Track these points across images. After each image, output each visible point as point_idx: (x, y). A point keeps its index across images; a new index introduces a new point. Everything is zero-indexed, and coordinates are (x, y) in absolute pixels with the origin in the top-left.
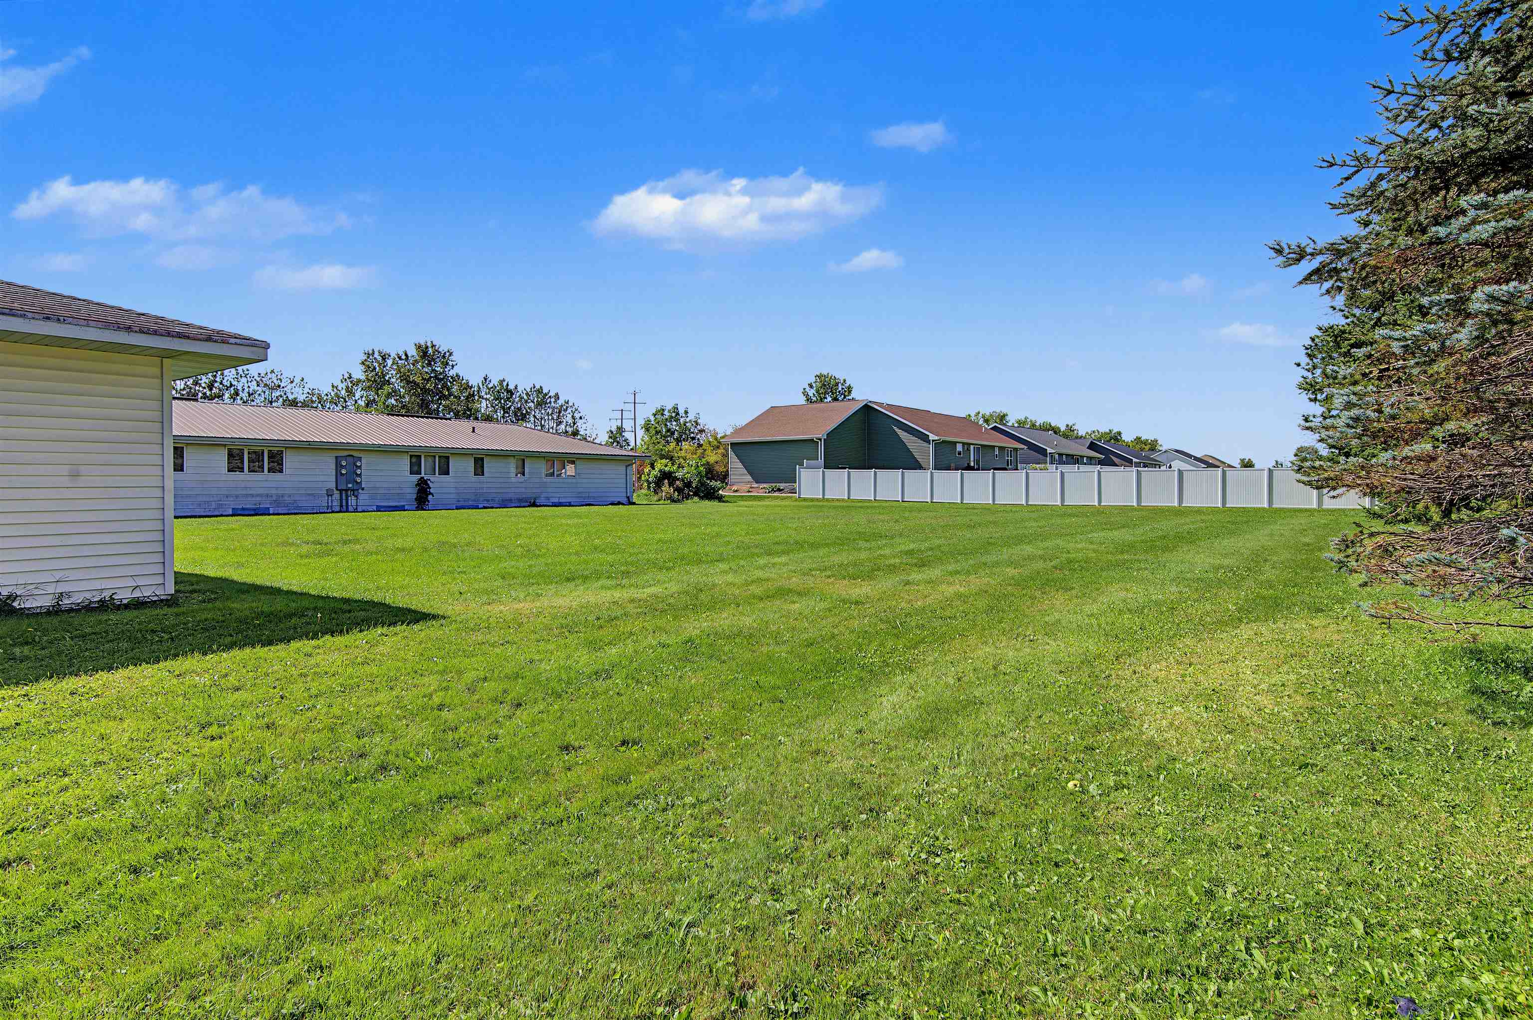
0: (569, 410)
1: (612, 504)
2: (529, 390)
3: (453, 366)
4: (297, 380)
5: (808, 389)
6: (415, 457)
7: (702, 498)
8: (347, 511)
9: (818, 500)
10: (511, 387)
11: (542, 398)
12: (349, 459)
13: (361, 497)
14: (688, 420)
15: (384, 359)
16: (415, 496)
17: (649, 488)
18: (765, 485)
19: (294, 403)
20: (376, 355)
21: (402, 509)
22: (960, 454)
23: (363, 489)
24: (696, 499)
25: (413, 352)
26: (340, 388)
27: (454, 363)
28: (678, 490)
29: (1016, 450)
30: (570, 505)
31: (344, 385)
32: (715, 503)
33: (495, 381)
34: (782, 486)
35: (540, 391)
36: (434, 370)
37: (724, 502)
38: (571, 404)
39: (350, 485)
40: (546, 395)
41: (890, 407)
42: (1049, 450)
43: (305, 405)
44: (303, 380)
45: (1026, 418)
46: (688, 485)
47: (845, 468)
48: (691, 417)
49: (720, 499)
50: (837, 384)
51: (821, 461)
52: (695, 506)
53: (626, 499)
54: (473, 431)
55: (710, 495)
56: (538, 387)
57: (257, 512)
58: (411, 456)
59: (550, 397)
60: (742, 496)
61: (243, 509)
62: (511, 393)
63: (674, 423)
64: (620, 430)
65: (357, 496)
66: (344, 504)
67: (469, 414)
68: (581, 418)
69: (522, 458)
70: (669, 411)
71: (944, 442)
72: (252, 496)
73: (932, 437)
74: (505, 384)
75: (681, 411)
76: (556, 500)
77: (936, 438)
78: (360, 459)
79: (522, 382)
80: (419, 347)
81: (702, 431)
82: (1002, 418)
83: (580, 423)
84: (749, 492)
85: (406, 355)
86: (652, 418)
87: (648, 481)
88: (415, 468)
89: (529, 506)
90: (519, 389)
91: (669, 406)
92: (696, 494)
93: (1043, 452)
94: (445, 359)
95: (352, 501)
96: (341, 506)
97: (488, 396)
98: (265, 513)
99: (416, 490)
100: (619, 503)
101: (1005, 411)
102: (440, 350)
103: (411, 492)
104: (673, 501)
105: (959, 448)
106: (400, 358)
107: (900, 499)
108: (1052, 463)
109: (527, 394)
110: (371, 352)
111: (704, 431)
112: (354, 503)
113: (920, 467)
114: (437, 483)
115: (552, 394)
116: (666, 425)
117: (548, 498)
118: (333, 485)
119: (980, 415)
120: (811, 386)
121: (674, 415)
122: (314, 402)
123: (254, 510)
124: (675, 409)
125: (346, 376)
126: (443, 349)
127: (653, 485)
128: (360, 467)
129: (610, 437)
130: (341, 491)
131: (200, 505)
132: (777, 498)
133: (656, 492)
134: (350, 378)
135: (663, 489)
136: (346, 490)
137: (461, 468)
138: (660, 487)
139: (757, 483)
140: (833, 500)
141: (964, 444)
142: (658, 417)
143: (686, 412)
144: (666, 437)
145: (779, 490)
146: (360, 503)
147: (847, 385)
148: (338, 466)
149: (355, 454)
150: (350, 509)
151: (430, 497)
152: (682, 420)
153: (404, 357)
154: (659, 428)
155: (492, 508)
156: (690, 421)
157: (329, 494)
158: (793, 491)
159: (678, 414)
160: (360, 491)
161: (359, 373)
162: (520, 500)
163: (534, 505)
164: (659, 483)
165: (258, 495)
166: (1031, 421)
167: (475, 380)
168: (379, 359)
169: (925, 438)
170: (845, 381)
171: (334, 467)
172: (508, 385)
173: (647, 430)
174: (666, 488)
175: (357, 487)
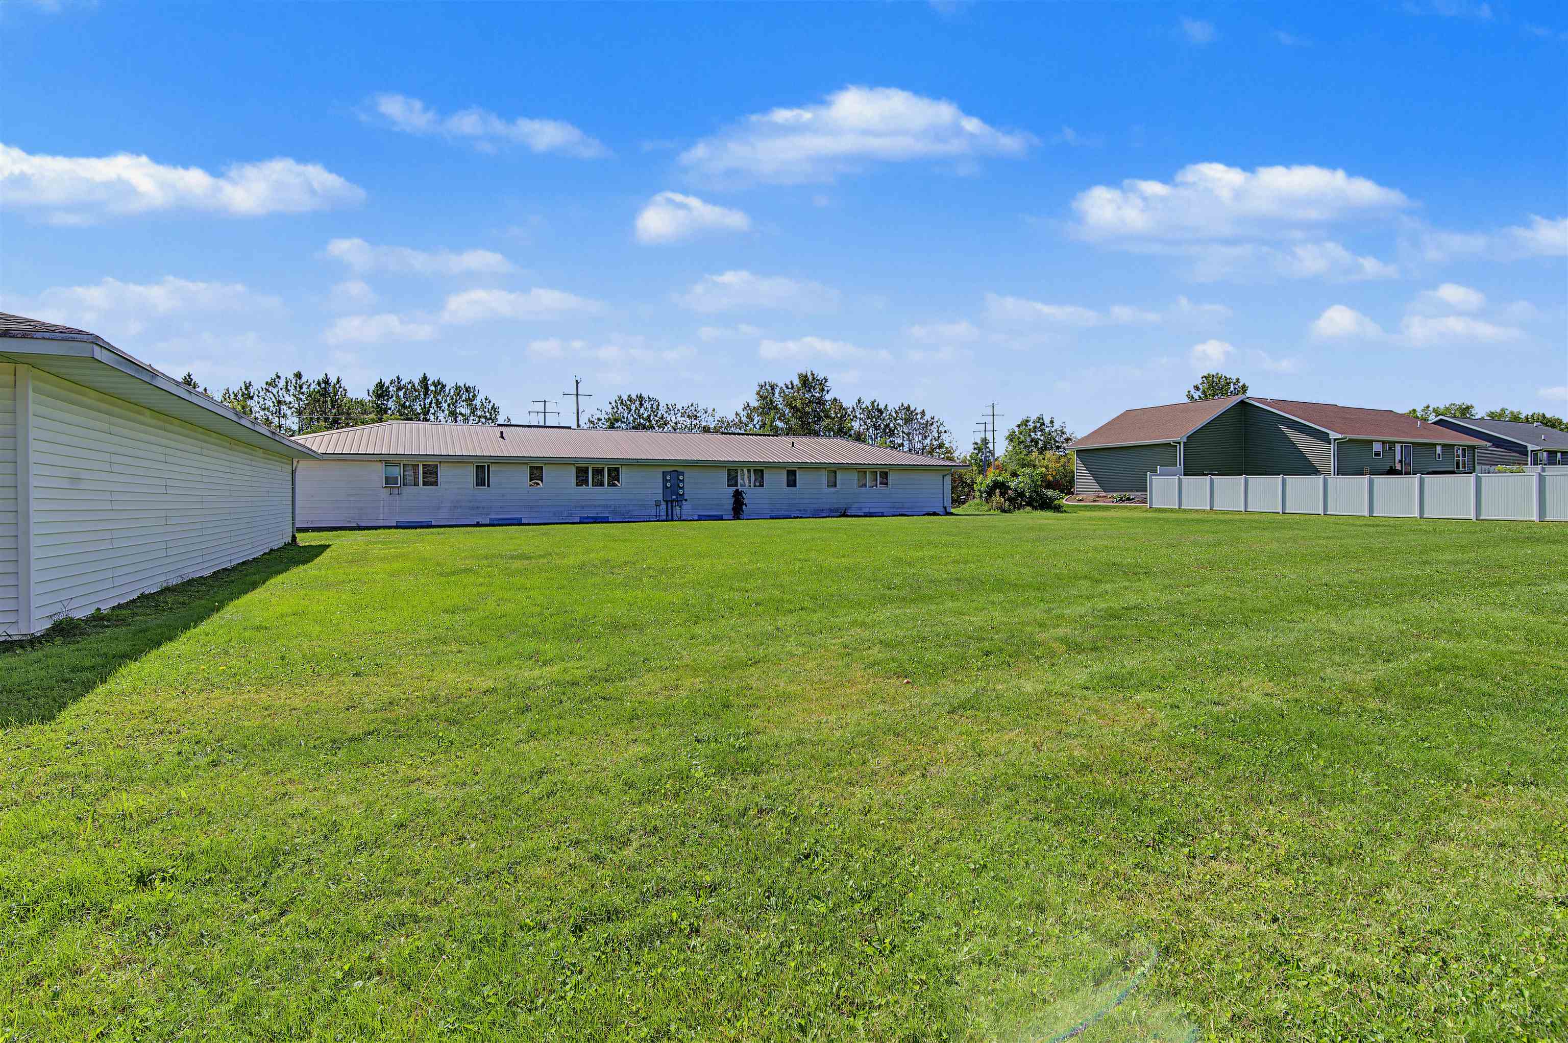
0: (935, 425)
1: (928, 514)
2: (897, 409)
3: (828, 391)
4: (710, 411)
5: (1193, 391)
6: (732, 471)
7: (1035, 508)
8: (672, 520)
9: (1172, 510)
10: (882, 406)
11: (909, 415)
12: (675, 474)
13: (684, 507)
14: (1053, 429)
15: (773, 389)
16: (731, 507)
17: (981, 496)
18: (1114, 494)
19: (706, 430)
20: (767, 387)
21: (720, 518)
22: (1377, 454)
23: (686, 500)
24: (1028, 509)
25: (797, 382)
26: (742, 415)
27: (829, 388)
28: (1011, 500)
29: (1473, 448)
30: (882, 515)
31: (745, 413)
32: (1049, 514)
33: (867, 403)
34: (1132, 495)
35: (908, 408)
36: (813, 396)
37: (1062, 512)
38: (936, 419)
39: (674, 497)
40: (912, 412)
41: (1276, 402)
42: (1530, 447)
43: (717, 431)
44: (714, 410)
45: (1503, 410)
46: (1021, 495)
47: (1207, 475)
48: (1057, 426)
49: (1058, 509)
50: (1228, 384)
51: (1180, 467)
52: (1027, 517)
53: (943, 510)
54: (793, 445)
55: (1046, 505)
56: (906, 405)
57: (596, 520)
58: (728, 470)
59: (917, 414)
60: (1086, 506)
61: (588, 518)
62: (880, 412)
63: (1039, 433)
64: (985, 441)
65: (680, 507)
66: (670, 513)
67: (842, 432)
68: (945, 432)
69: (833, 470)
70: (1034, 422)
71: (1351, 440)
72: (595, 506)
73: (1333, 435)
74: (876, 404)
75: (1047, 421)
76: (867, 510)
77: (1340, 436)
78: (683, 474)
79: (891, 401)
80: (800, 376)
81: (1068, 440)
82: (1465, 411)
83: (944, 437)
84: (1095, 501)
85: (792, 384)
86: (1017, 429)
87: (980, 491)
88: (732, 480)
89: (840, 516)
90: (889, 408)
91: (1034, 417)
92: (1029, 504)
93: (1522, 450)
94: (822, 384)
95: (677, 510)
96: (667, 515)
97: (862, 416)
98: (605, 521)
99: (732, 501)
100: (935, 514)
101: (1468, 403)
102: (818, 378)
103: (729, 502)
104: (1004, 511)
105: (1377, 447)
106: (787, 388)
107: (1280, 510)
108: (1536, 463)
109: (896, 412)
110: (763, 384)
111: (1071, 439)
112: (678, 512)
113: (1316, 472)
114: (752, 495)
115: (918, 411)
116: (1030, 435)
117: (860, 509)
118: (660, 497)
119: (1431, 409)
120: (1197, 388)
121: (1038, 425)
122: (724, 429)
123: (592, 518)
124: (1040, 419)
125: (746, 405)
126: (821, 377)
127: (984, 495)
128: (682, 481)
129: (975, 449)
130: (667, 502)
131: (555, 514)
132: (1126, 507)
133: (987, 501)
134: (748, 406)
135: (993, 498)
136: (672, 501)
137: (776, 481)
138: (991, 497)
139: (1105, 492)
140: (1191, 510)
141: (1384, 442)
142: (1022, 428)
143: (1052, 422)
144: (1029, 447)
145: (1128, 499)
146: (684, 512)
147: (1240, 384)
148: (665, 481)
149: (680, 469)
150: (675, 517)
151: (744, 507)
152: (1047, 430)
153: (790, 386)
154: (1022, 438)
155: (801, 517)
156: (1056, 431)
157: (658, 505)
158: (1144, 501)
159: (1043, 424)
160: (684, 502)
161: (755, 403)
162: (831, 510)
163: (844, 515)
164: (990, 492)
165: (599, 506)
166: (1512, 413)
167: (848, 402)
168: (769, 388)
169: (1324, 438)
170: (1238, 380)
171: (661, 481)
172: (878, 405)
173: (1011, 440)
174: (997, 498)
175: (681, 499)
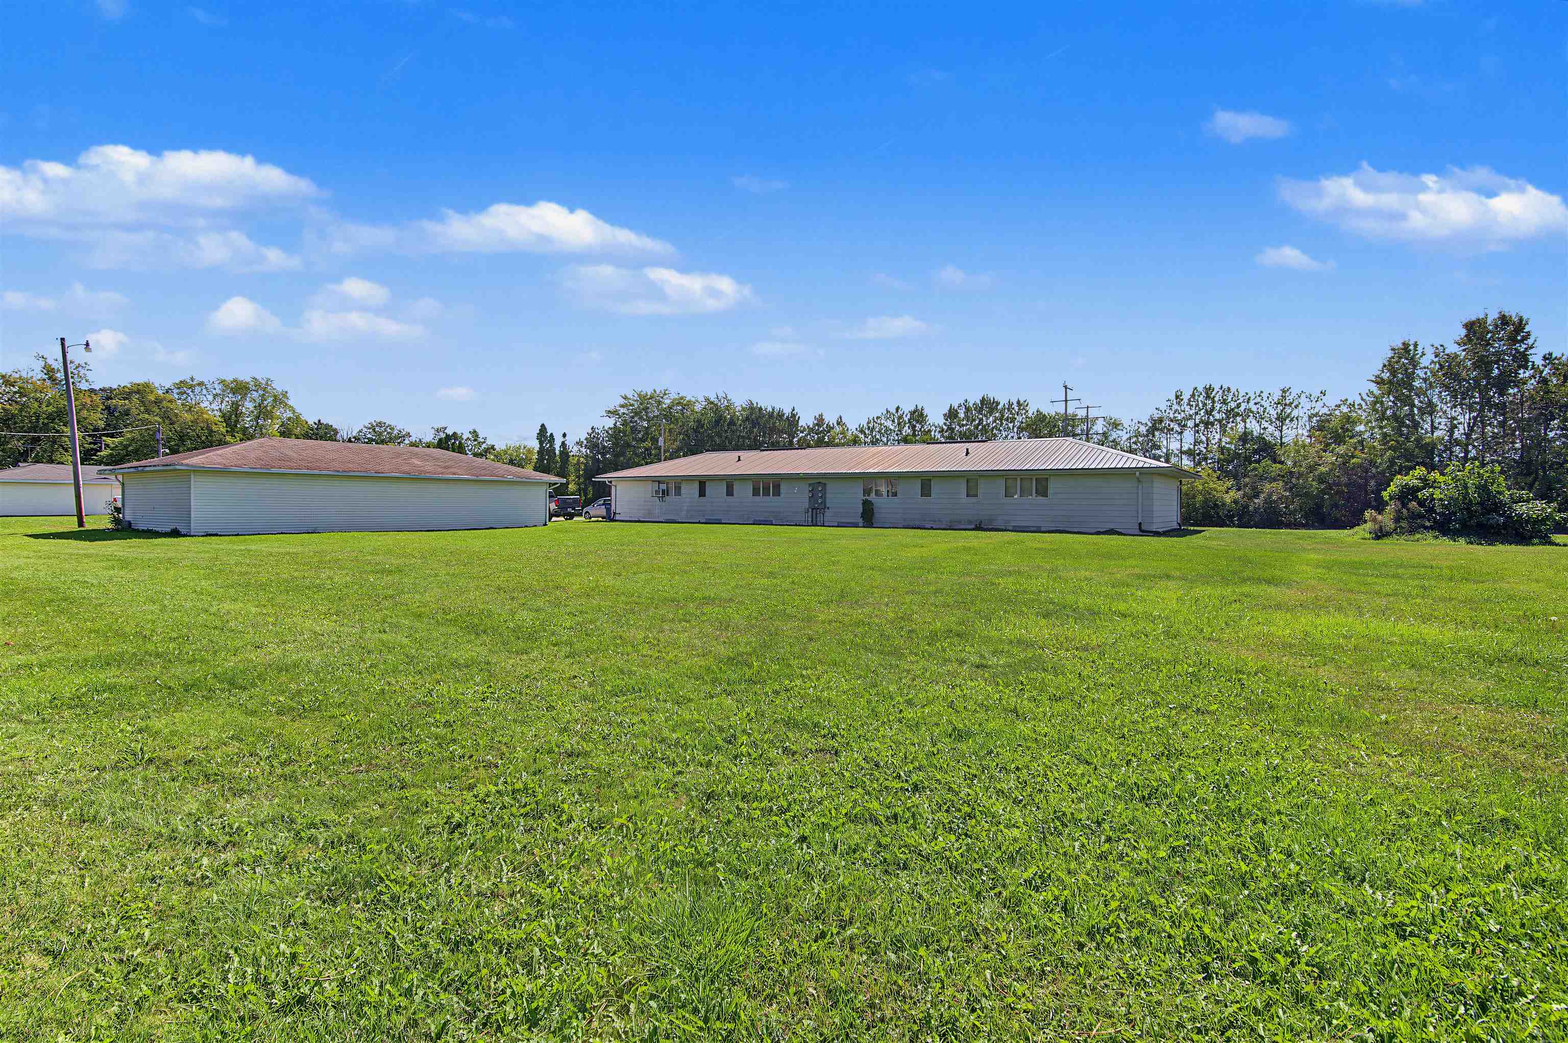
6: (869, 482)
12: (816, 486)
13: (826, 514)
21: (855, 525)
23: (828, 508)
30: (1037, 530)
39: (816, 506)
53: (1137, 527)
54: (967, 453)
58: (864, 481)
61: (759, 520)
65: (823, 514)
66: (814, 519)
69: (973, 478)
76: (1016, 524)
78: (824, 485)
88: (868, 490)
89: (973, 529)
95: (820, 518)
96: (812, 521)
117: (1008, 521)
118: (808, 505)
128: (821, 491)
130: (812, 509)
131: (739, 517)
136: (816, 509)
146: (826, 519)
148: (809, 491)
149: (823, 481)
150: (819, 523)
155: (934, 528)
157: (806, 512)
160: (826, 510)
162: (970, 522)
163: (978, 528)
165: (766, 512)
175: (824, 507)
